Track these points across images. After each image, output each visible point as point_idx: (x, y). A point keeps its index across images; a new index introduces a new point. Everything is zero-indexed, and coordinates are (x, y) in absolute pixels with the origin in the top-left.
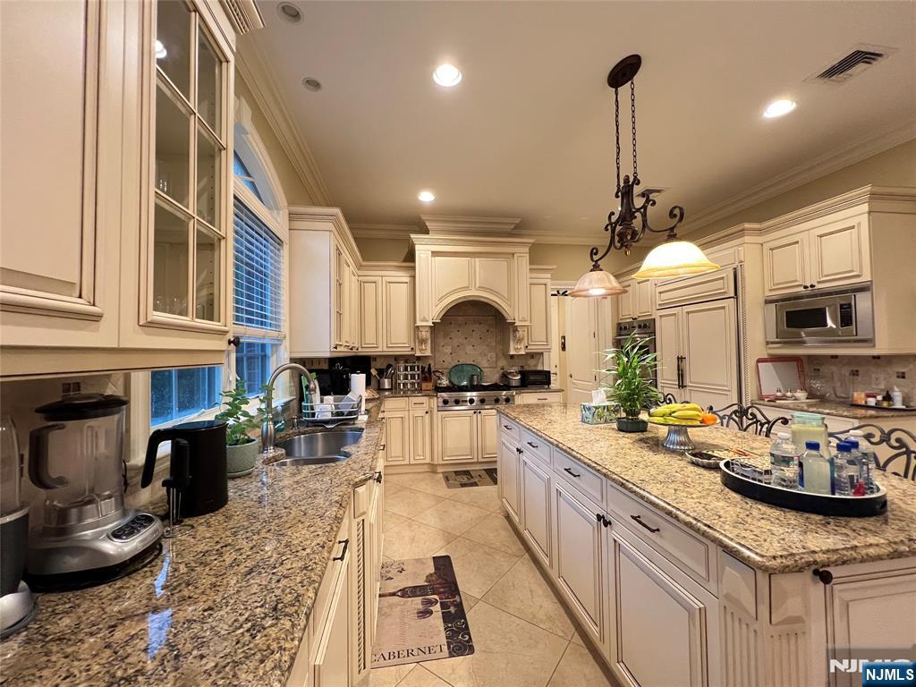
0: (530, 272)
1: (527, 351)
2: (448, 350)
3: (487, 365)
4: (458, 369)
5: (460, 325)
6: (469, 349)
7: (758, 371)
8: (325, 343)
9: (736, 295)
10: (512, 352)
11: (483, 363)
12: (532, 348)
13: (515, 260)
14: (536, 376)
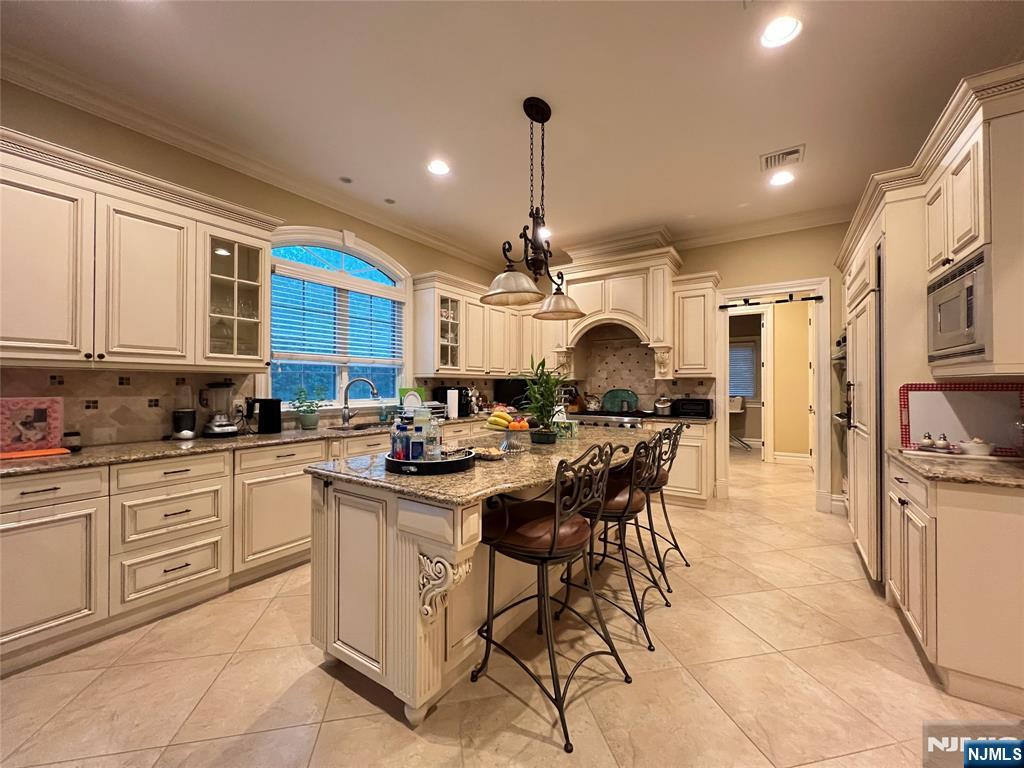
0: (674, 285)
1: (677, 376)
2: (604, 375)
3: (644, 391)
4: (613, 394)
5: (616, 349)
6: (625, 373)
7: (904, 404)
8: (432, 367)
9: (879, 286)
10: (657, 377)
11: (640, 389)
12: (684, 373)
13: (651, 275)
14: (691, 405)
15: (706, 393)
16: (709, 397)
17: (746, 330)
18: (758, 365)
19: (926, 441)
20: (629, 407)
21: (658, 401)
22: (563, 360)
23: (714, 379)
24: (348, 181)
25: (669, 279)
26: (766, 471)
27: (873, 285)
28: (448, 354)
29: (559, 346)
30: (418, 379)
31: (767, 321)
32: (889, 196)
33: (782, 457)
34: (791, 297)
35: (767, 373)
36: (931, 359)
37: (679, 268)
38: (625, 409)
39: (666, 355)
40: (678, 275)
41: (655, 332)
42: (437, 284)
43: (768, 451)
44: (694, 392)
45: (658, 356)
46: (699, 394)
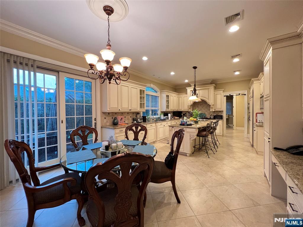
0: (214, 92)
1: (215, 110)
5: (201, 105)
7: (256, 116)
8: (165, 109)
9: (253, 96)
10: (211, 111)
11: (207, 113)
12: (217, 110)
13: (210, 90)
14: (218, 116)
15: (221, 114)
16: (222, 115)
17: (230, 99)
18: (232, 107)
19: (259, 122)
20: (204, 117)
21: (211, 116)
22: (190, 107)
23: (223, 111)
24: (154, 75)
25: (213, 90)
26: (234, 131)
27: (252, 96)
28: (168, 107)
29: (189, 104)
30: (161, 112)
31: (234, 97)
32: (254, 82)
33: (238, 128)
34: (239, 94)
35: (234, 109)
36: (261, 109)
37: (215, 88)
38: (203, 118)
39: (213, 106)
40: (215, 89)
41: (211, 102)
42: (166, 92)
43: (235, 127)
44: (219, 114)
45: (211, 106)
46: (220, 114)
